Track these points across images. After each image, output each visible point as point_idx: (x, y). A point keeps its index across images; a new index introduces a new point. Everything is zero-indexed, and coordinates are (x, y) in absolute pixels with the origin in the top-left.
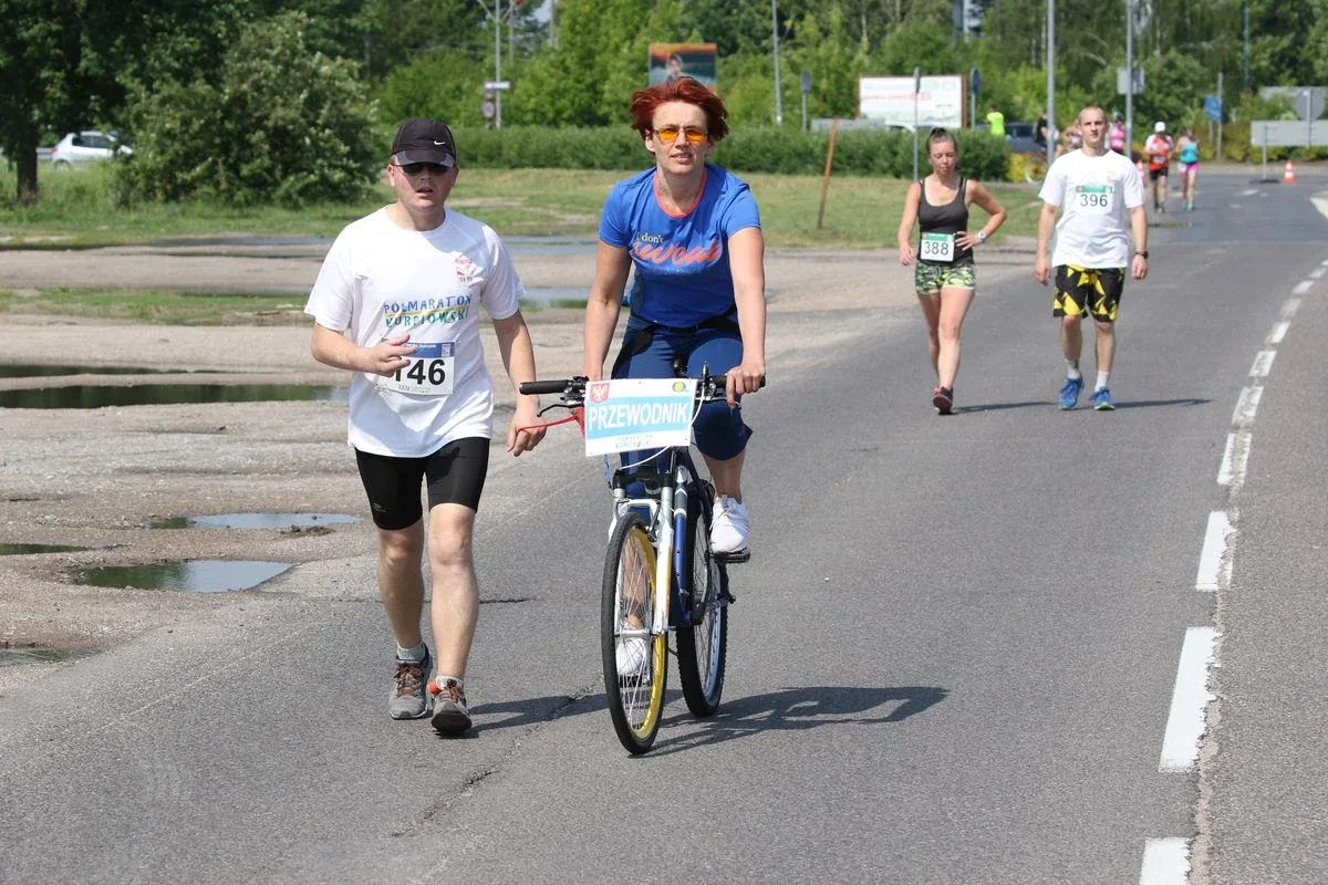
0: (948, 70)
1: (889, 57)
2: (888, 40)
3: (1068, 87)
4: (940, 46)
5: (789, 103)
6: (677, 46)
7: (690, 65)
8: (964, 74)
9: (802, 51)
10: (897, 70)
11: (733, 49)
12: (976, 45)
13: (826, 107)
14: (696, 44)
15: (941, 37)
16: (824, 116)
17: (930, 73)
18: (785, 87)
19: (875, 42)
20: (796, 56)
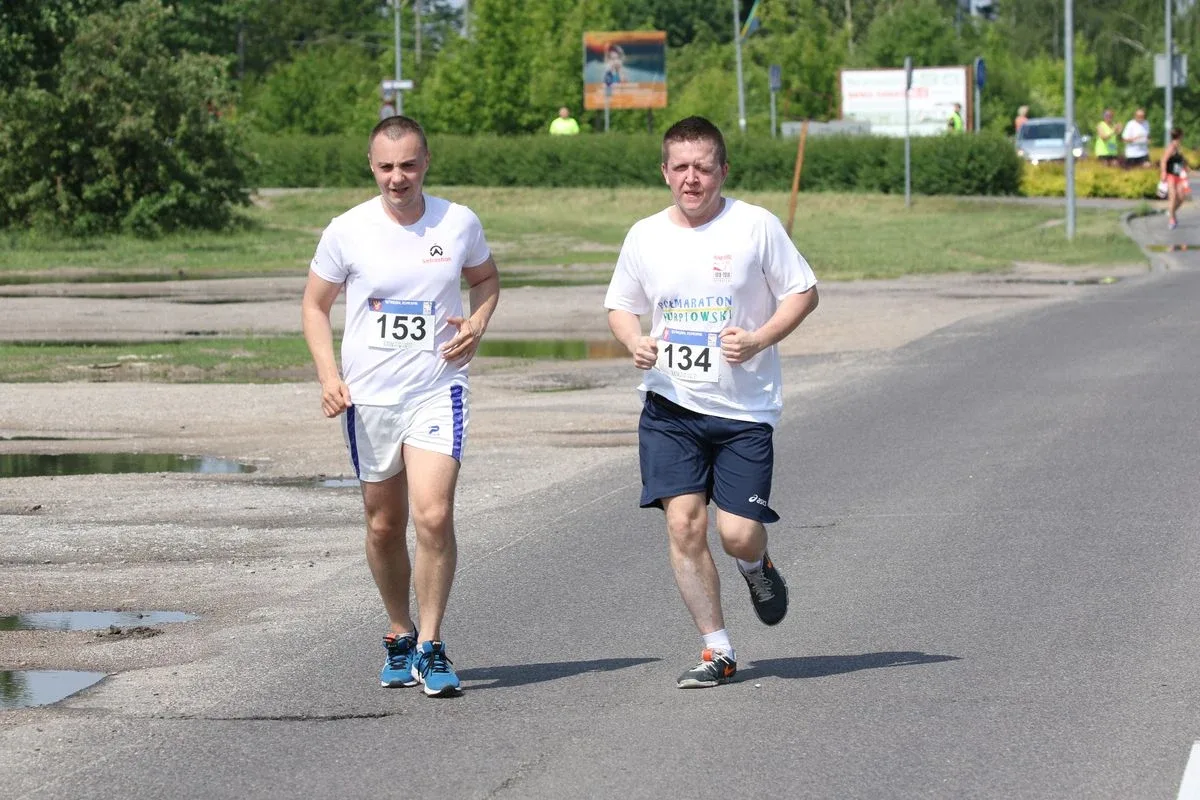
0: (948, 60)
1: (876, 45)
2: (877, 25)
3: (1100, 77)
4: (939, 31)
5: (755, 105)
6: (619, 35)
7: (635, 58)
8: (968, 64)
9: (770, 39)
10: (886, 61)
11: (689, 37)
12: (985, 30)
13: (797, 107)
14: (646, 33)
15: (941, 21)
16: (797, 118)
17: (927, 64)
18: (749, 86)
19: (862, 27)
20: (760, 45)
